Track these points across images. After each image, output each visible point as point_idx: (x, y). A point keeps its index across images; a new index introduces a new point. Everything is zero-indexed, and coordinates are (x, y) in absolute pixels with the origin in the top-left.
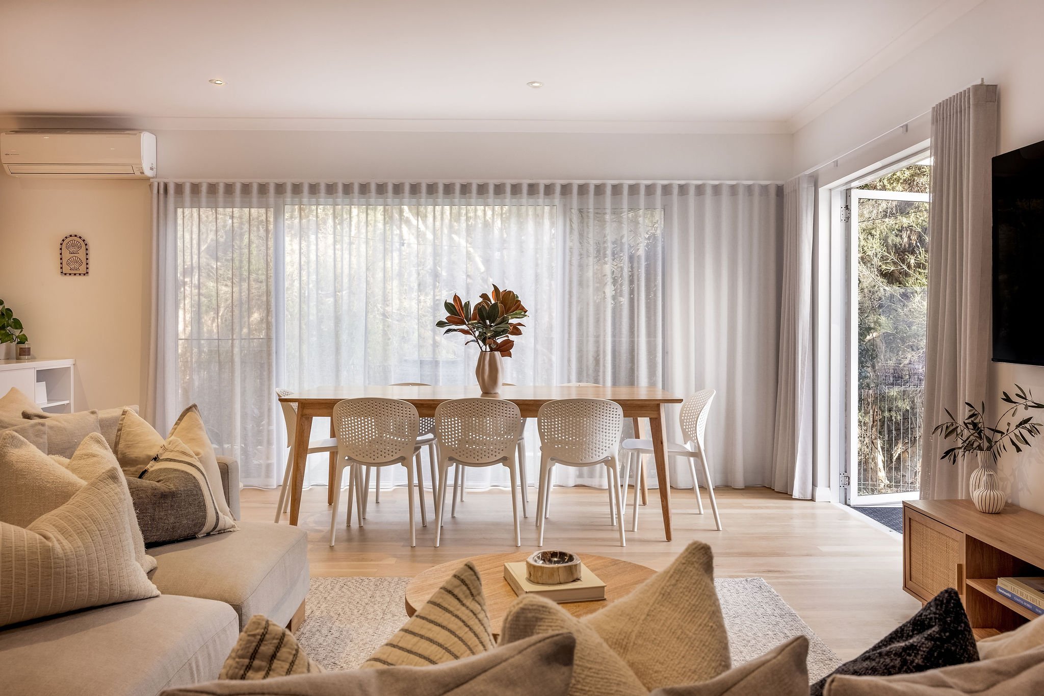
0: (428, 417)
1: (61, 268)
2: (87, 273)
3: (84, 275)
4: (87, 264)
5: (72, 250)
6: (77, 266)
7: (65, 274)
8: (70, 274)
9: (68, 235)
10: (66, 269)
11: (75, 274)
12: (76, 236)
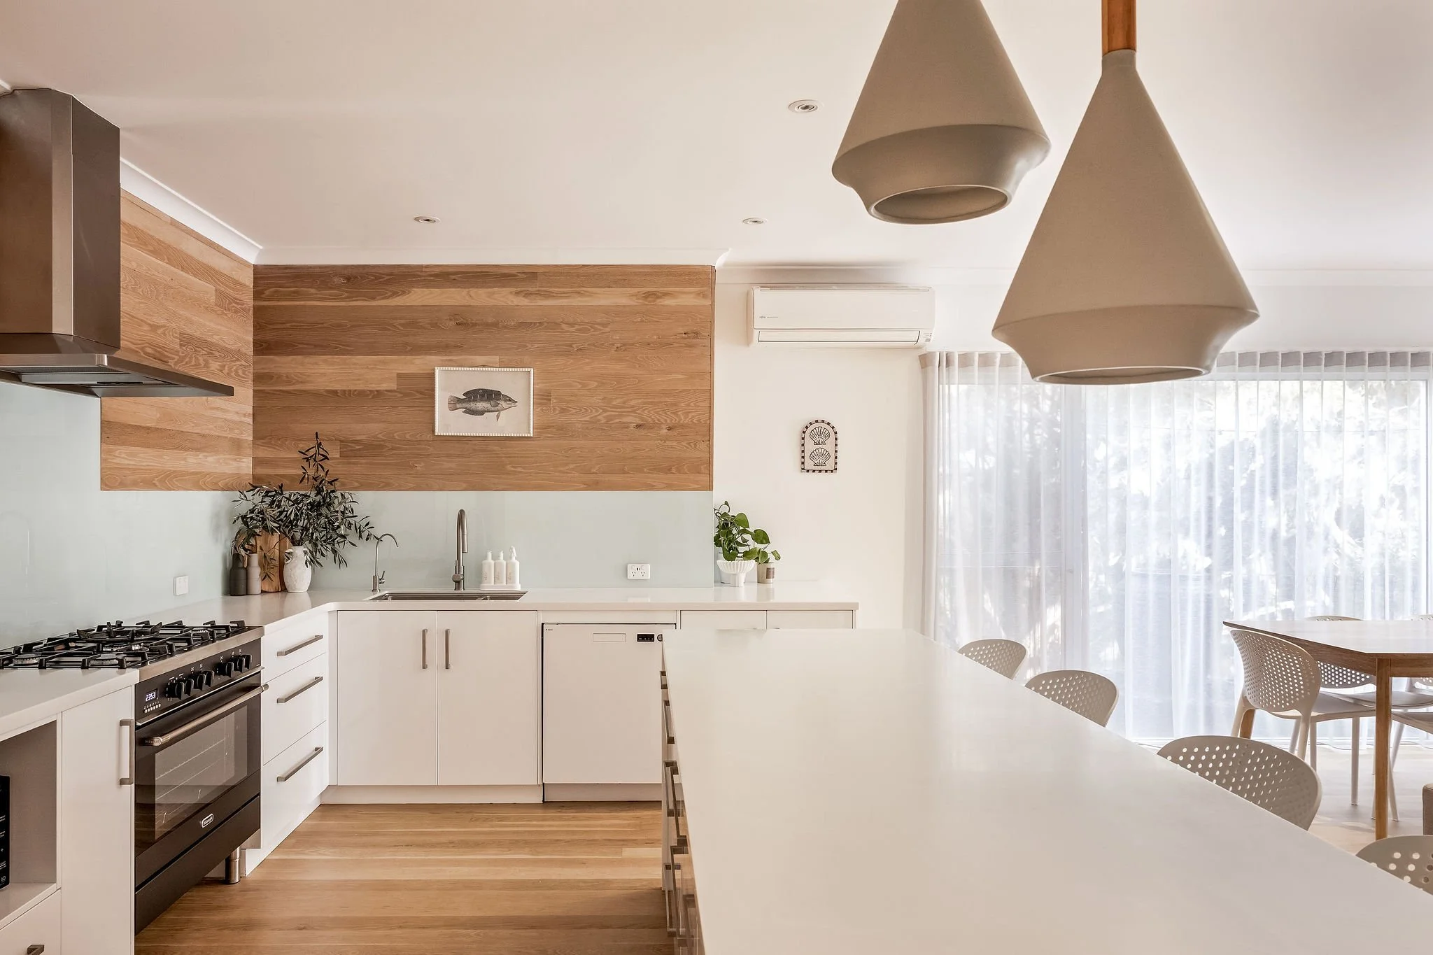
0: (1352, 669)
1: (803, 463)
2: (836, 469)
3: (832, 471)
4: (836, 458)
5: (818, 439)
6: (822, 460)
7: (808, 471)
8: (814, 471)
9: (813, 420)
10: (809, 464)
11: (820, 471)
12: (823, 421)
